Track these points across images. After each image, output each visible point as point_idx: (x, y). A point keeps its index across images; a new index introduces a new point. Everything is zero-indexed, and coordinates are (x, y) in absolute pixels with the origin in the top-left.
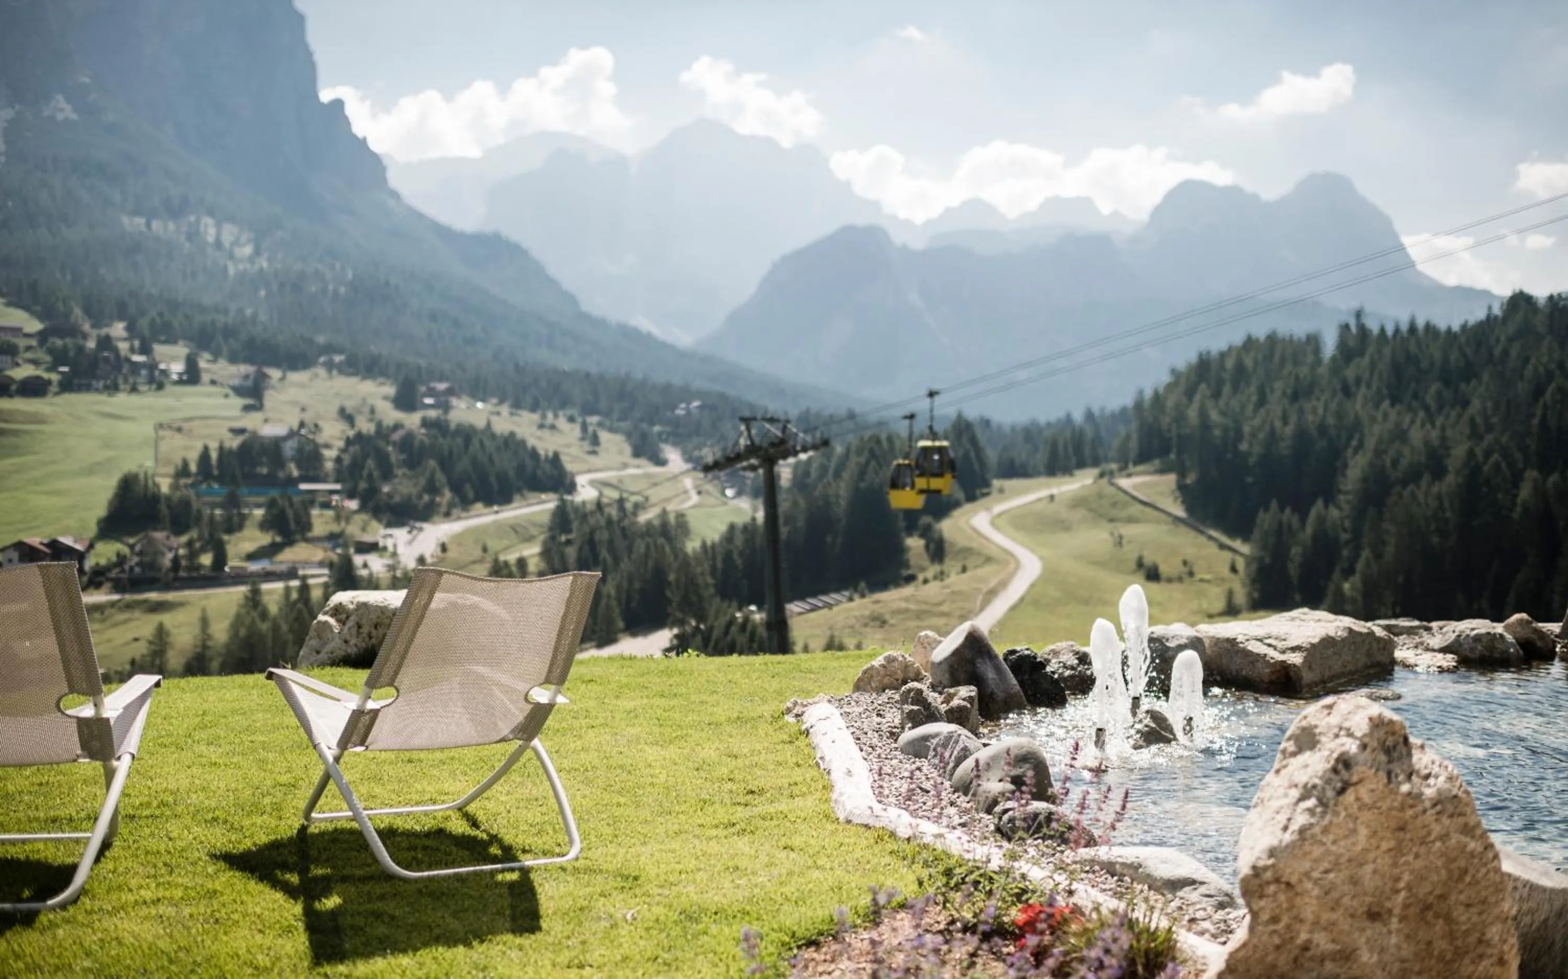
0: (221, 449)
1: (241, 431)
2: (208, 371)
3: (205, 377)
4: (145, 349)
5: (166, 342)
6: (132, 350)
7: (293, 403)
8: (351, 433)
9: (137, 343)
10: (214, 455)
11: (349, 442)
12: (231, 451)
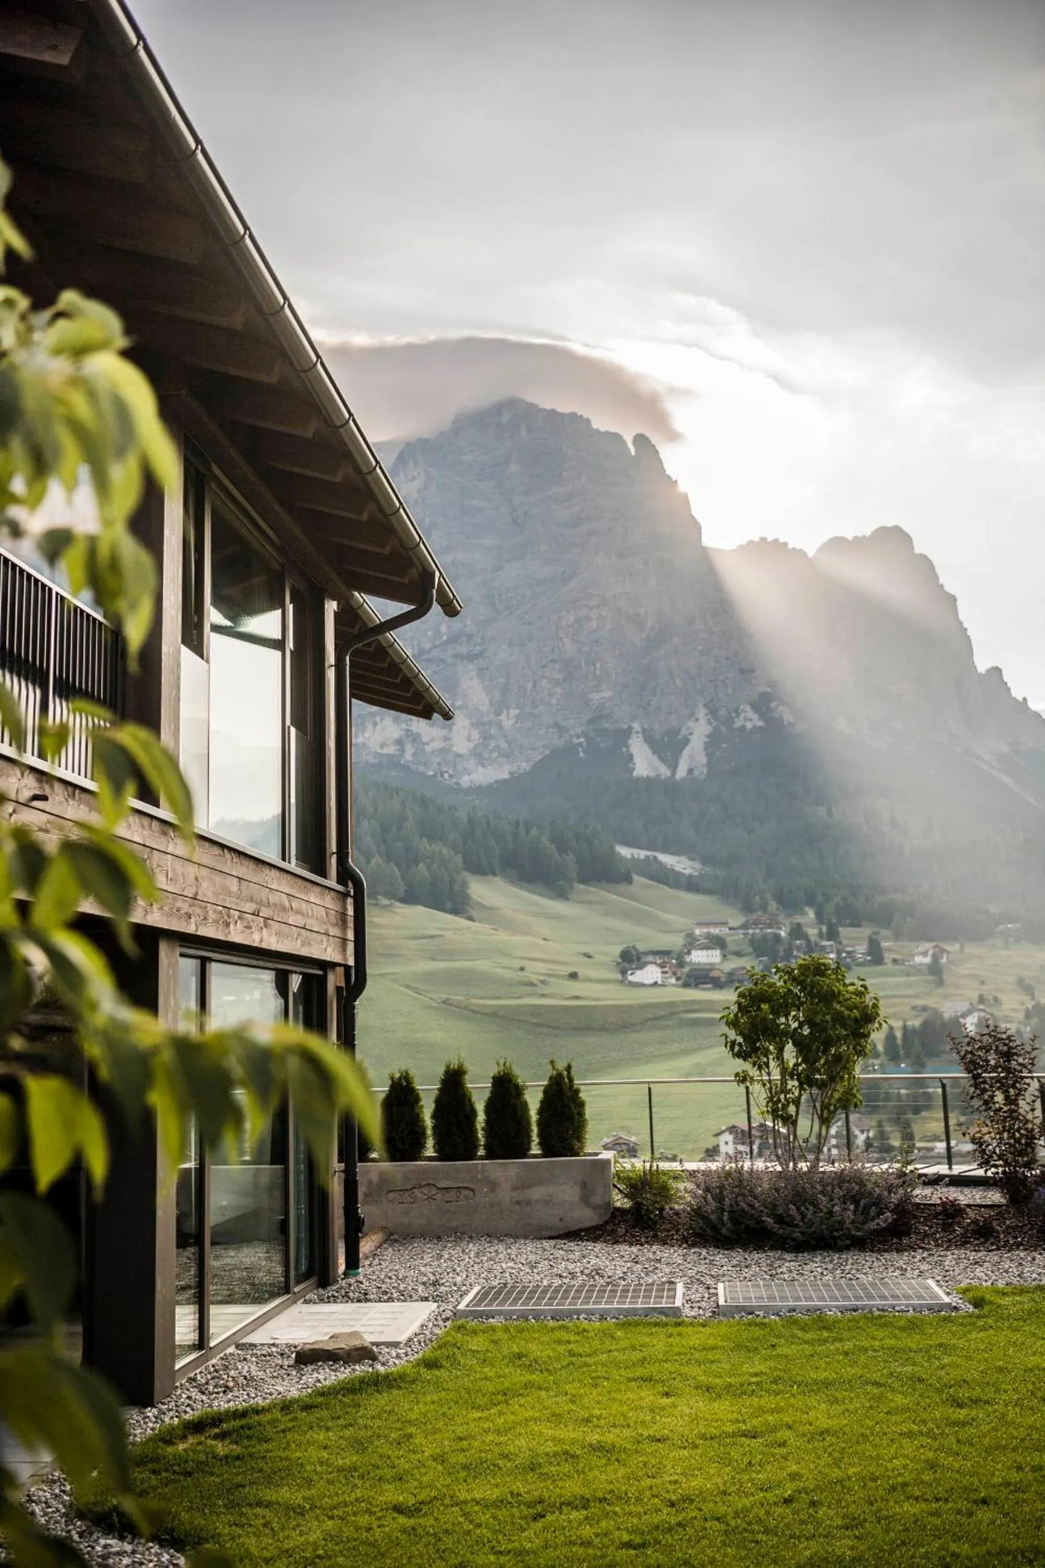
0: (904, 1027)
1: (924, 1009)
2: (890, 950)
3: (888, 957)
4: (832, 935)
5: (852, 925)
6: (821, 935)
7: (972, 977)
8: (1030, 1005)
9: (824, 929)
10: (899, 1034)
11: (1028, 1015)
12: (914, 1031)
